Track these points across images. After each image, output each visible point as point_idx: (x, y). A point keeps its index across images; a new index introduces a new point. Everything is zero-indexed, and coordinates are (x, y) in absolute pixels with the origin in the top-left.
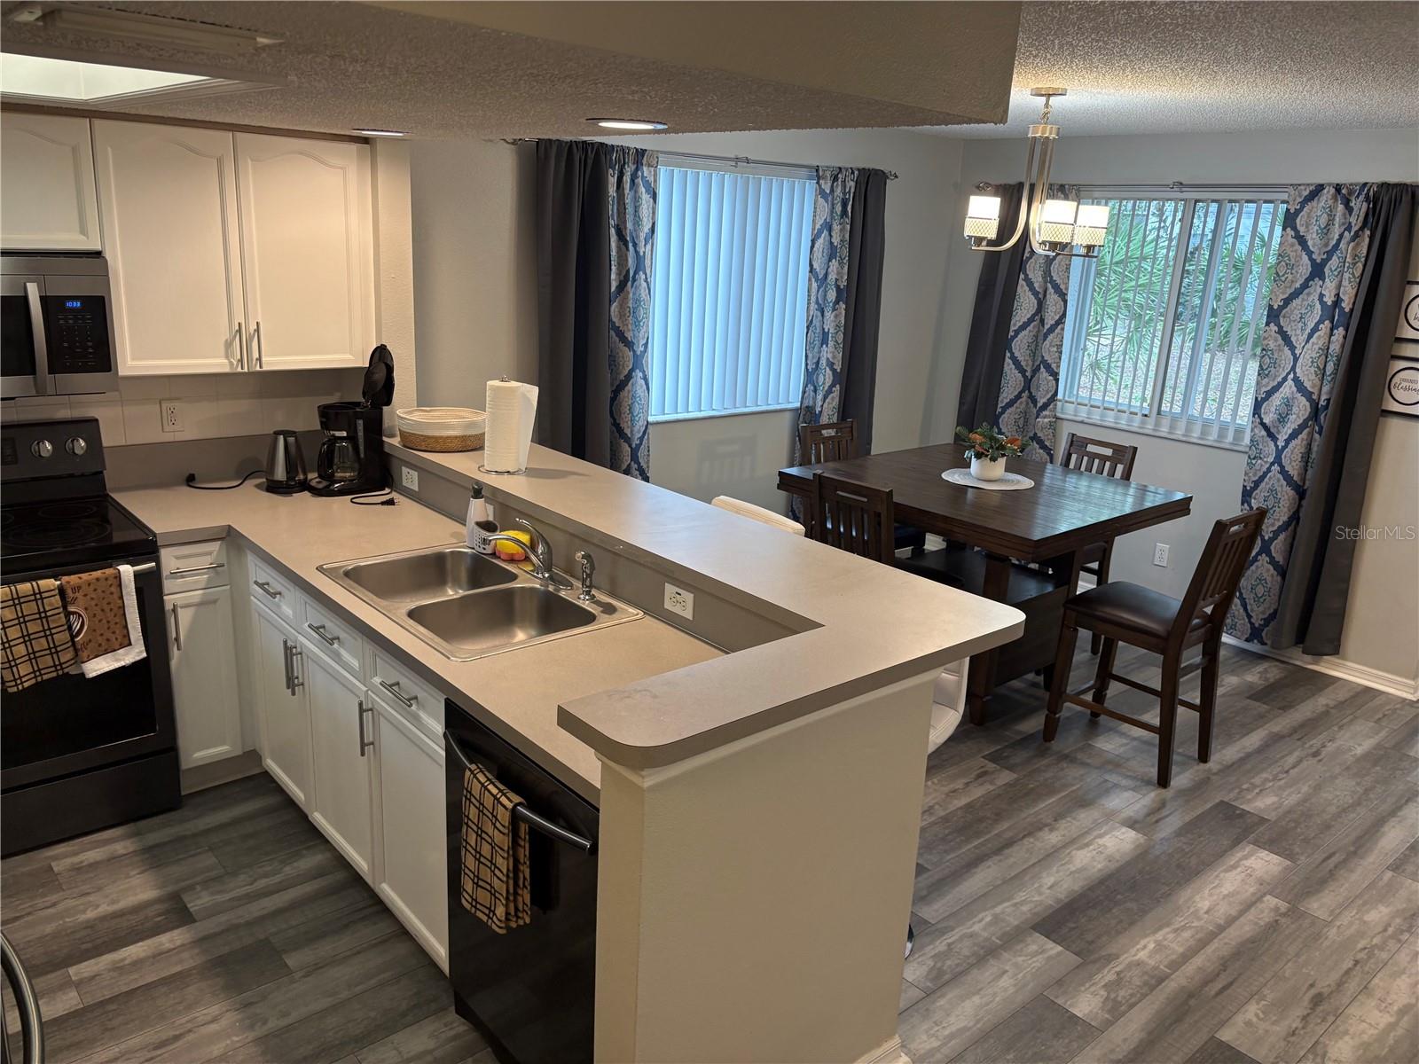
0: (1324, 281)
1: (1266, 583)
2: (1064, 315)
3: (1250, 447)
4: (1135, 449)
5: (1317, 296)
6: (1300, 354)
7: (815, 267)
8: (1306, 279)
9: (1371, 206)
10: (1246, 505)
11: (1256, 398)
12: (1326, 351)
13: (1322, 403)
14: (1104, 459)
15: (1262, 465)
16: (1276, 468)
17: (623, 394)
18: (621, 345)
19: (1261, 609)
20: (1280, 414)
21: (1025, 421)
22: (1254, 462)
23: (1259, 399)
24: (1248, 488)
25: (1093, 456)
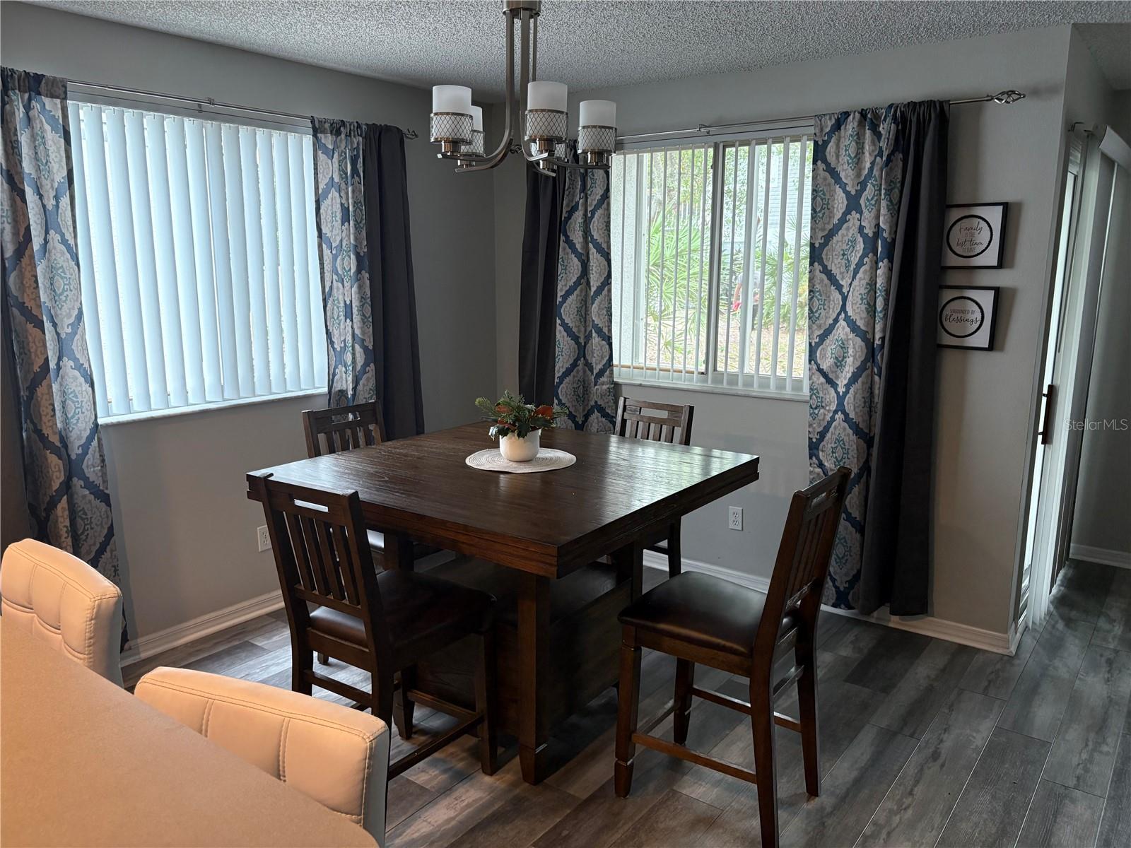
0: (861, 213)
1: (845, 541)
2: (609, 276)
3: (811, 396)
4: (692, 408)
5: (857, 230)
6: (848, 292)
7: (324, 231)
8: (843, 213)
9: (900, 127)
10: (814, 458)
11: (810, 344)
12: (872, 284)
13: (877, 342)
14: (661, 422)
15: (825, 415)
16: (839, 416)
17: (40, 390)
18: (30, 326)
19: (844, 570)
20: (836, 358)
21: (582, 392)
22: (816, 411)
23: (813, 344)
24: (814, 440)
25: (651, 420)
